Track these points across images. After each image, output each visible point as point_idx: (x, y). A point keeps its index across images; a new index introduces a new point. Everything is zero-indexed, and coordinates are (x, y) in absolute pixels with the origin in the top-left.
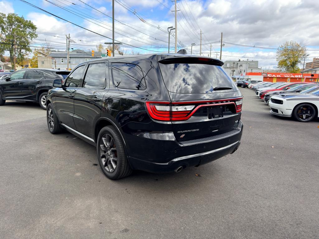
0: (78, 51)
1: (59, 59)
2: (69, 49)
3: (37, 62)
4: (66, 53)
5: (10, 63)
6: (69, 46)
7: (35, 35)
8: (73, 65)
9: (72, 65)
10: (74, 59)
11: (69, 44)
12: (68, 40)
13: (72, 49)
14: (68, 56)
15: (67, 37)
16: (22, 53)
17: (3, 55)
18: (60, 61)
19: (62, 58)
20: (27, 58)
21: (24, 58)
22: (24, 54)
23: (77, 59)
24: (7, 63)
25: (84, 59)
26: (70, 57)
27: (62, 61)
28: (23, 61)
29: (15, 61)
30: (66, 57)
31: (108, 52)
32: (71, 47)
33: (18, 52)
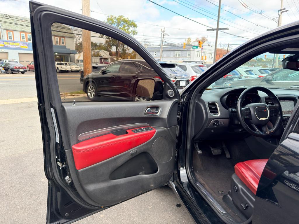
0: (170, 44)
1: (153, 52)
2: (163, 42)
3: (135, 56)
4: (160, 47)
5: (116, 57)
6: (163, 39)
7: (136, 32)
8: (165, 58)
9: (163, 58)
10: (166, 52)
11: (163, 37)
12: (163, 34)
13: (166, 42)
14: (161, 50)
15: (162, 31)
16: (125, 48)
17: (112, 51)
18: (154, 54)
19: (156, 52)
20: (128, 53)
21: (125, 52)
22: (126, 49)
23: (168, 52)
24: (114, 57)
25: (174, 51)
26: (163, 51)
27: (156, 55)
28: (125, 55)
29: (119, 55)
30: (160, 51)
31: (200, 44)
32: (164, 41)
33: (122, 47)
